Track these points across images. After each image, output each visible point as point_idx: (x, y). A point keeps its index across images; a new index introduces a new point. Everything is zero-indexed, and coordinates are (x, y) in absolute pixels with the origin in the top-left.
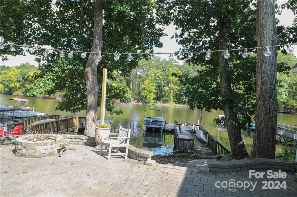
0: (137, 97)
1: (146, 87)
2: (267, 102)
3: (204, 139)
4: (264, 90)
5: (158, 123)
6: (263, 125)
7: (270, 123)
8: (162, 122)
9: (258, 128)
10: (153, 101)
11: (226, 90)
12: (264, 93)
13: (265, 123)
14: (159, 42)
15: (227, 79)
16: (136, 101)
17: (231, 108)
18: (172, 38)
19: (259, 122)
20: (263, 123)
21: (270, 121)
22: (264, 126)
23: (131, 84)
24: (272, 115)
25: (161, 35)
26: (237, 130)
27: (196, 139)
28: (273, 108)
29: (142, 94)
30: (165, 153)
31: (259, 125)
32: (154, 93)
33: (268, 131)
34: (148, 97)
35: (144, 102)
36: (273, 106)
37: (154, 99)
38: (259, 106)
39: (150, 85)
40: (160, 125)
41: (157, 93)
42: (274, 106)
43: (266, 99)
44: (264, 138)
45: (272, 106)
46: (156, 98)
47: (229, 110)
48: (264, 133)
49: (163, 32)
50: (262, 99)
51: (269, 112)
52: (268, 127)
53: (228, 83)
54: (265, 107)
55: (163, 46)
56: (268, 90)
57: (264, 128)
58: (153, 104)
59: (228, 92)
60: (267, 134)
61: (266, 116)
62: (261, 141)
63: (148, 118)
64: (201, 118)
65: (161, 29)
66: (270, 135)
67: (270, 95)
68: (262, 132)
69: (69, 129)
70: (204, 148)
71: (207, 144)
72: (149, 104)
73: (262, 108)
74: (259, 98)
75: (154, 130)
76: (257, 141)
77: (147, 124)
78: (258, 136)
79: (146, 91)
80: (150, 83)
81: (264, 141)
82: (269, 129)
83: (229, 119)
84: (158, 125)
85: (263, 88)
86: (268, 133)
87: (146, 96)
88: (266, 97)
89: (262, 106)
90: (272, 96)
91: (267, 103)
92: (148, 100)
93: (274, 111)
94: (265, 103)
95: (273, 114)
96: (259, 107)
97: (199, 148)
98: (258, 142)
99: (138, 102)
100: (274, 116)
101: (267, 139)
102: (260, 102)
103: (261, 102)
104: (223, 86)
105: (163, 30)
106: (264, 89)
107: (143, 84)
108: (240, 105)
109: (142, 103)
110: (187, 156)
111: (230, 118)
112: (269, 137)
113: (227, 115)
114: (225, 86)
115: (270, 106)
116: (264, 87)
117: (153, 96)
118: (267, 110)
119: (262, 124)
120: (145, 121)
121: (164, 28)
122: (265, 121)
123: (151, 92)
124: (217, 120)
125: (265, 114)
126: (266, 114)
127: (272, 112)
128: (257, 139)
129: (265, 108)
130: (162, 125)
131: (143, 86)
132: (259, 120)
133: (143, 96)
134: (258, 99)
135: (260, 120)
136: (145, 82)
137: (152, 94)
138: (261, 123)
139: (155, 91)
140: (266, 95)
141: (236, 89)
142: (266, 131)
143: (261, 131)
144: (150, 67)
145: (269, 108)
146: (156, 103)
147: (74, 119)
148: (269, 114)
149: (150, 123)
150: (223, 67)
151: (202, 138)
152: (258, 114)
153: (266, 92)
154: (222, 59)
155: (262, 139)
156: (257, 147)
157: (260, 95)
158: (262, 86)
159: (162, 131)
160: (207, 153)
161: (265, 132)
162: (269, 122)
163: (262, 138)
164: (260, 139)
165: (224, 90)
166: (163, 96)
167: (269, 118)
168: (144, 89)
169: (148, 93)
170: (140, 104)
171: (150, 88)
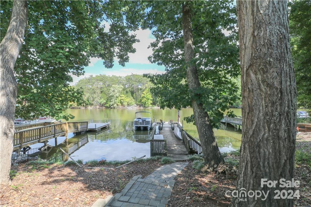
0: (139, 104)
1: (144, 96)
2: (273, 72)
3: (179, 137)
4: (264, 42)
5: (145, 123)
6: (265, 133)
7: (283, 126)
8: (149, 121)
9: (252, 139)
10: (151, 105)
11: (193, 84)
12: (264, 50)
13: (269, 127)
14: (132, 47)
15: (194, 72)
16: (139, 106)
17: (200, 105)
18: (148, 48)
19: (255, 125)
20: (264, 127)
21: (283, 122)
22: (266, 135)
23: (134, 94)
24: (288, 107)
25: (134, 41)
26: (208, 130)
27: (174, 136)
28: (288, 88)
29: (143, 101)
30: (133, 158)
31: (253, 134)
32: (151, 100)
33: (279, 146)
34: (147, 103)
35: (144, 107)
36: (288, 83)
37: (151, 104)
38: (252, 84)
39: (148, 94)
40: (147, 124)
41: (153, 99)
42: (290, 82)
43: (270, 65)
44: (268, 163)
45: (286, 81)
46: (153, 103)
47: (198, 107)
48: (267, 153)
49: (136, 38)
50: (260, 65)
51: (281, 98)
52: (279, 138)
53: (196, 76)
54: (268, 85)
55: (136, 51)
56: (275, 39)
57: (267, 140)
58: (151, 107)
59: (195, 86)
60: (275, 156)
61: (272, 111)
62: (261, 171)
63: (138, 118)
64: (179, 116)
65: (133, 36)
66: (285, 158)
67: (281, 53)
68: (262, 150)
69: (56, 135)
70: (179, 146)
71: (182, 141)
72: (148, 108)
73: (261, 90)
74: (251, 66)
75: (142, 129)
76: (252, 169)
77: (136, 124)
78: (251, 159)
79: (145, 99)
80: (147, 93)
81: (267, 170)
82: (281, 142)
83: (198, 117)
84: (145, 124)
85: (259, 38)
86: (280, 152)
87: (145, 103)
88: (271, 60)
89: (259, 85)
90: (286, 54)
91: (275, 74)
92: (147, 105)
93: (291, 94)
94: (267, 76)
95: (290, 102)
96: (253, 90)
97: (174, 147)
98: (253, 172)
99: (140, 107)
100: (291, 108)
101: (278, 168)
102: (253, 76)
103: (256, 74)
104: (190, 80)
105: (136, 36)
106: (264, 39)
107: (143, 94)
108: (210, 100)
109: (143, 108)
110: (158, 159)
111: (199, 115)
112: (283, 161)
113: (196, 112)
114: (192, 80)
115: (281, 83)
116: (262, 34)
117: (150, 102)
118: (276, 94)
119: (260, 130)
120: (135, 121)
121: (136, 35)
122: (269, 123)
123: (149, 99)
124: (187, 118)
125: (270, 105)
126: (273, 103)
127: (286, 98)
128: (249, 165)
129: (268, 90)
130: (149, 124)
131: (142, 95)
132: (252, 121)
133: (143, 102)
134: (247, 70)
135: (256, 120)
136: (144, 92)
137: (149, 101)
138: (259, 128)
139: (152, 99)
140: (272, 53)
141: (206, 85)
142: (274, 148)
143: (259, 146)
144: (147, 82)
145: (279, 87)
146: (153, 107)
147: (63, 125)
148: (281, 105)
149: (138, 123)
150: (189, 58)
151: (178, 135)
152: (249, 107)
153: (270, 45)
154: (188, 50)
155: (264, 167)
156: (251, 185)
157: (252, 58)
158: (256, 34)
159: (149, 129)
160: (180, 152)
161: (271, 151)
162: (280, 126)
163: (264, 163)
164: (258, 167)
165: (191, 85)
166: (157, 102)
167: (280, 115)
168: (144, 97)
169: (146, 100)
170: (142, 108)
171: (148, 97)
